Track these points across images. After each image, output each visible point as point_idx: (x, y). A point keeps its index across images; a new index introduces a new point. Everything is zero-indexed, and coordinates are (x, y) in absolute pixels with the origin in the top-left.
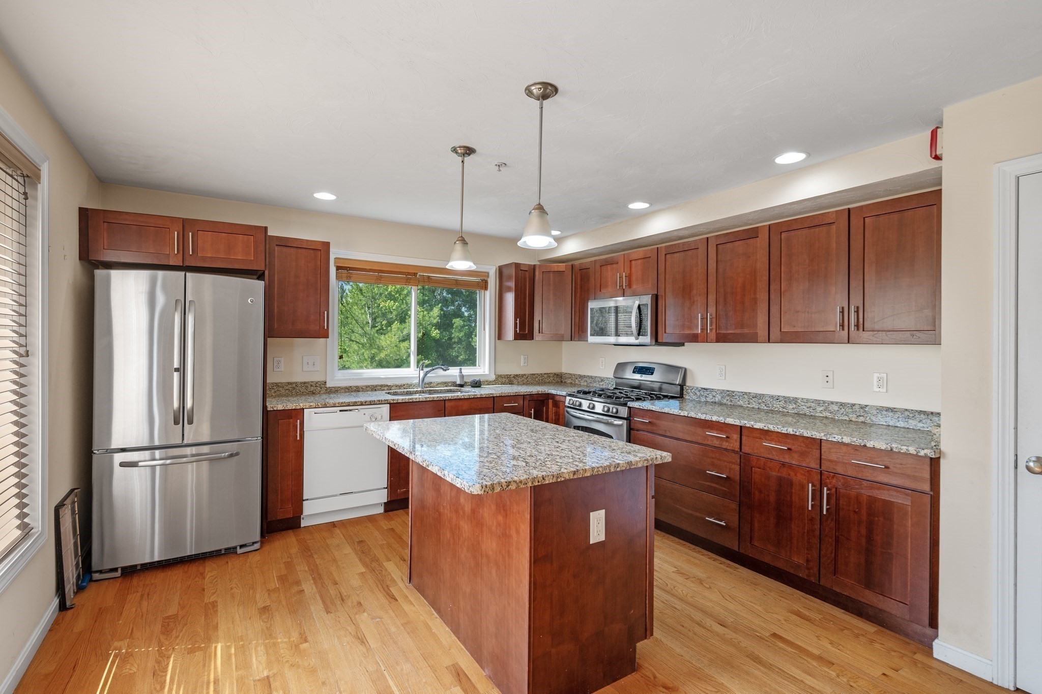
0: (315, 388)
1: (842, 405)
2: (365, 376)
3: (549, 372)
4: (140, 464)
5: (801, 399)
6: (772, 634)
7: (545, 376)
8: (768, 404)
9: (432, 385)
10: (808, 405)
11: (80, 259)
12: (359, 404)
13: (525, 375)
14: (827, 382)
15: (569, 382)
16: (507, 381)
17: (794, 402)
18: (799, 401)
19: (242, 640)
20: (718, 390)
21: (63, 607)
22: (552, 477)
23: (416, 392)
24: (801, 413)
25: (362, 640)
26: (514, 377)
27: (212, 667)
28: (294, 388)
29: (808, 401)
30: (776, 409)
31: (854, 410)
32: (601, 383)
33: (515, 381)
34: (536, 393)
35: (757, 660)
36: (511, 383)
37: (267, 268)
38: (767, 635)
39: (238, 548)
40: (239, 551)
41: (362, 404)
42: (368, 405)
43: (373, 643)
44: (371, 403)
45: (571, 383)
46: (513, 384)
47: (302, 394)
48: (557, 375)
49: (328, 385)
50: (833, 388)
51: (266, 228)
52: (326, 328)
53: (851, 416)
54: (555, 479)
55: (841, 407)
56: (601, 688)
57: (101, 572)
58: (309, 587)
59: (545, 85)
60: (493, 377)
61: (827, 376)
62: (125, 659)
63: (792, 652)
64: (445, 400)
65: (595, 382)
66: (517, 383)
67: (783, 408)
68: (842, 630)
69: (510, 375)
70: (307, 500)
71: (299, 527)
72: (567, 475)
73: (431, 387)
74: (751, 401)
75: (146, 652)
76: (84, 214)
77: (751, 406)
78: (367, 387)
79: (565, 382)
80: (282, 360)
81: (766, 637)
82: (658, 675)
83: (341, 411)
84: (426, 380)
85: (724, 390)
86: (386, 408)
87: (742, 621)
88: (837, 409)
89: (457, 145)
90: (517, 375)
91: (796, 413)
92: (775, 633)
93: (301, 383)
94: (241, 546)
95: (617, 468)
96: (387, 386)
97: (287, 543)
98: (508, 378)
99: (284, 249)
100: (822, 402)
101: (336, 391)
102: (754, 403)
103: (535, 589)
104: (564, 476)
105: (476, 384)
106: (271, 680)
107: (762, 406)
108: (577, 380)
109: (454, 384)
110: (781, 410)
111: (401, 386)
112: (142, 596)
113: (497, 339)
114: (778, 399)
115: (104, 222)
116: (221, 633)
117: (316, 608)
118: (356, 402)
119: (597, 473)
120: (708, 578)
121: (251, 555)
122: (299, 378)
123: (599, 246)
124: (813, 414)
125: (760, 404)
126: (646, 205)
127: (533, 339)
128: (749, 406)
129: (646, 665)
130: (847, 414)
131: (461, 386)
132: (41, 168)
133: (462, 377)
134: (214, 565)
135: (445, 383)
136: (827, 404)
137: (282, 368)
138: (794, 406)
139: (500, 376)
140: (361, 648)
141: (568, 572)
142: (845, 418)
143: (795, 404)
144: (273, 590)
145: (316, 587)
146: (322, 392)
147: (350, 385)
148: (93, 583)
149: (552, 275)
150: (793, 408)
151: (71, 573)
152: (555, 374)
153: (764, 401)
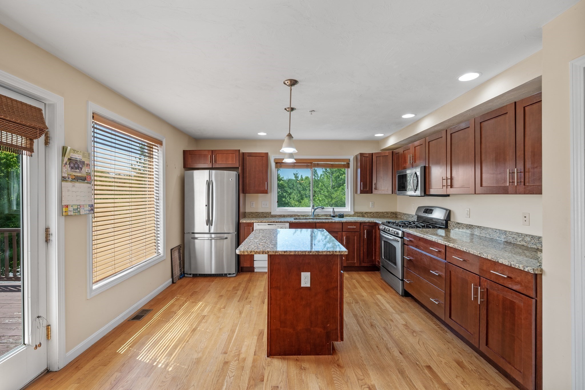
0: (266, 215)
1: (533, 237)
2: (289, 210)
3: (387, 211)
4: (198, 238)
5: (508, 232)
6: (428, 366)
7: (385, 213)
8: (491, 235)
9: (319, 216)
10: (513, 236)
11: (184, 168)
12: (275, 222)
13: (372, 212)
14: (525, 221)
15: (399, 217)
16: (361, 215)
17: (504, 234)
18: (507, 233)
19: (208, 303)
20: (465, 224)
21: (173, 282)
22: (272, 252)
23: (310, 219)
24: (509, 241)
25: (241, 313)
26: (365, 213)
27: (195, 308)
28: (258, 215)
29: (512, 233)
30: (495, 238)
31: (540, 241)
32: (412, 218)
33: (366, 215)
34: (368, 222)
35: (402, 372)
36: (363, 216)
37: (240, 166)
38: (423, 364)
39: (228, 274)
40: (228, 276)
41: (277, 222)
42: (279, 223)
43: (243, 315)
44: (281, 222)
45: (400, 218)
46: (364, 217)
47: (261, 217)
48: (393, 213)
49: (272, 214)
50: (529, 225)
51: (239, 150)
52: (266, 189)
53: (538, 245)
54: (274, 253)
55: (532, 239)
56: (309, 355)
57: (187, 274)
58: (239, 293)
59: (291, 80)
60: (353, 213)
61: (525, 217)
62: (177, 300)
63: (429, 376)
64: (316, 223)
65: (410, 217)
66: (367, 216)
67: (499, 238)
68: (481, 379)
69: (363, 212)
70: (256, 260)
71: (254, 271)
72: (281, 252)
73: (319, 217)
74: (482, 232)
75: (183, 299)
76: (185, 152)
77: (482, 235)
78: (288, 215)
79: (398, 217)
80: (254, 202)
81: (422, 366)
82: (340, 360)
83: (268, 225)
84: (315, 213)
85: (467, 225)
86: (288, 225)
87: (415, 355)
88: (530, 240)
89: (286, 107)
90: (367, 212)
91: (506, 242)
92: (429, 366)
93: (261, 212)
94: (229, 274)
95: (310, 253)
96: (297, 215)
97: (245, 277)
98: (361, 214)
99: (251, 157)
100: (521, 235)
101: (275, 216)
102: (483, 234)
103: (271, 300)
104: (279, 252)
105: (341, 216)
106: (206, 316)
107: (487, 235)
108: (402, 216)
109: (330, 216)
110: (497, 239)
111: (304, 215)
112: (194, 284)
113: (355, 193)
114: (496, 232)
115: (189, 154)
116: (204, 300)
117: (236, 299)
118: (274, 221)
119: (297, 254)
120: (420, 332)
121: (231, 278)
122: (260, 210)
123: (401, 140)
124: (515, 243)
125: (486, 234)
126: (413, 116)
127: (372, 193)
128: (480, 235)
129: (340, 355)
130: (536, 244)
131: (334, 217)
132: (163, 141)
133: (334, 212)
134: (219, 279)
135: (326, 215)
136: (523, 236)
137: (254, 206)
138: (505, 236)
139: (357, 213)
140: (239, 316)
141: (289, 296)
142: (534, 247)
143: (505, 235)
144: (228, 291)
145: (242, 293)
146: (269, 217)
147: (281, 214)
148: (185, 277)
149: (381, 158)
150: (504, 238)
151: (177, 272)
152: (392, 212)
153: (488, 232)
